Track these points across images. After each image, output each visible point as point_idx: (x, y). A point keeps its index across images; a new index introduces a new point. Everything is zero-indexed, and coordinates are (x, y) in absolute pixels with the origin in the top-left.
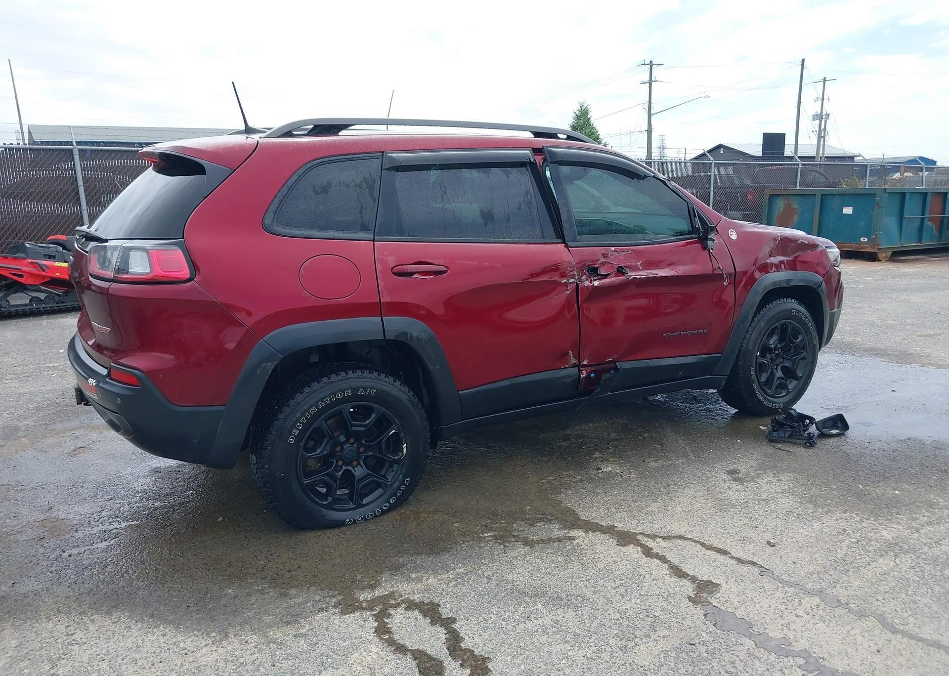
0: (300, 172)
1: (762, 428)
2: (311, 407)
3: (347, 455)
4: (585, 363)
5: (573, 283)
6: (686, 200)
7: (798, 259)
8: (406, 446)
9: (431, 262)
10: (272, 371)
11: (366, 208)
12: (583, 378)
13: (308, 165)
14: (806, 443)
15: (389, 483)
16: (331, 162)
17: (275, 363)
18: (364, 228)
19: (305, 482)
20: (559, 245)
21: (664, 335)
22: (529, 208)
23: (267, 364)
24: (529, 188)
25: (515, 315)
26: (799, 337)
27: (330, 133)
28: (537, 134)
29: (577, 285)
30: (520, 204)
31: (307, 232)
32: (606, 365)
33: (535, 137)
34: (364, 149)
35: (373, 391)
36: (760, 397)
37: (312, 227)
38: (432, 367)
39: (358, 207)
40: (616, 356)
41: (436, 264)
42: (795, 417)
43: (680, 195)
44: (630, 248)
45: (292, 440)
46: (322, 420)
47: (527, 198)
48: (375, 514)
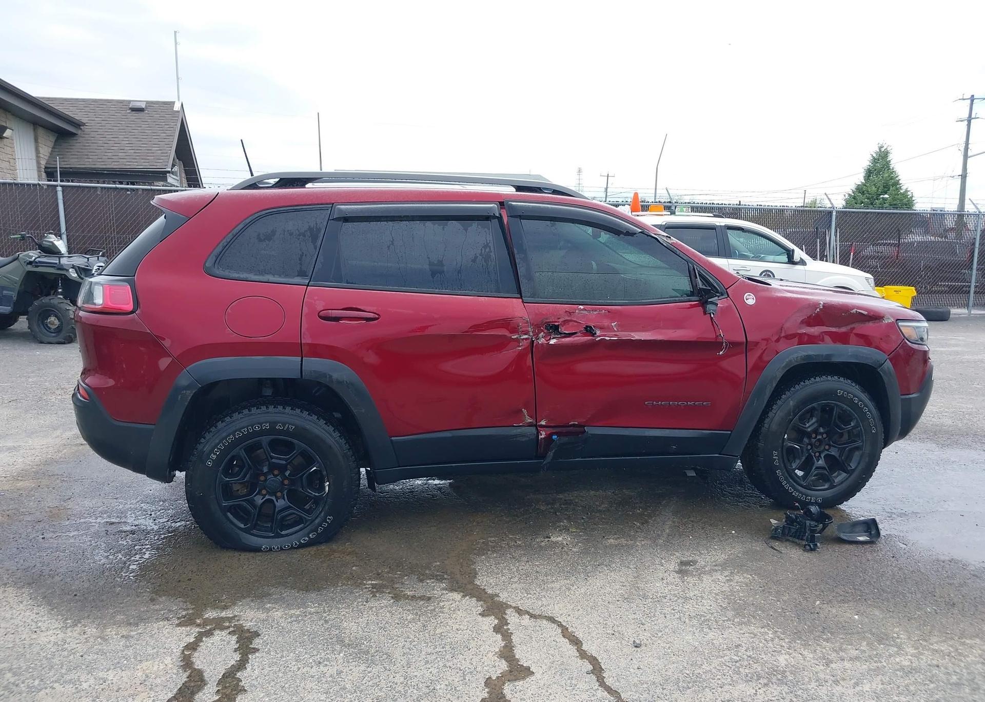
0: (247, 221)
1: (773, 521)
2: (229, 435)
3: (270, 485)
4: (543, 423)
5: (526, 339)
6: (685, 258)
7: (854, 332)
8: (329, 485)
9: (362, 309)
10: (191, 398)
11: (306, 255)
12: (541, 438)
13: (257, 215)
14: (806, 545)
15: (310, 518)
16: (279, 213)
17: (194, 392)
18: (302, 274)
19: (224, 504)
20: (514, 300)
21: (646, 403)
22: (485, 261)
23: (187, 391)
24: (488, 242)
25: (450, 366)
26: (852, 423)
27: (293, 186)
28: (519, 188)
29: (533, 342)
30: (476, 257)
31: (243, 275)
32: (571, 428)
33: (516, 191)
34: (314, 200)
35: (292, 427)
36: (787, 487)
37: (250, 271)
38: (356, 411)
39: (298, 254)
40: (583, 420)
41: (367, 311)
42: (814, 514)
43: (678, 253)
44: (604, 308)
45: (209, 463)
46: (241, 448)
47: (485, 251)
48: (292, 545)
